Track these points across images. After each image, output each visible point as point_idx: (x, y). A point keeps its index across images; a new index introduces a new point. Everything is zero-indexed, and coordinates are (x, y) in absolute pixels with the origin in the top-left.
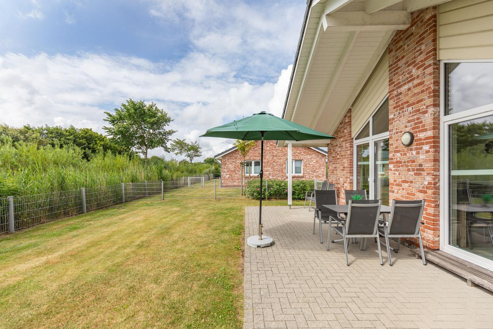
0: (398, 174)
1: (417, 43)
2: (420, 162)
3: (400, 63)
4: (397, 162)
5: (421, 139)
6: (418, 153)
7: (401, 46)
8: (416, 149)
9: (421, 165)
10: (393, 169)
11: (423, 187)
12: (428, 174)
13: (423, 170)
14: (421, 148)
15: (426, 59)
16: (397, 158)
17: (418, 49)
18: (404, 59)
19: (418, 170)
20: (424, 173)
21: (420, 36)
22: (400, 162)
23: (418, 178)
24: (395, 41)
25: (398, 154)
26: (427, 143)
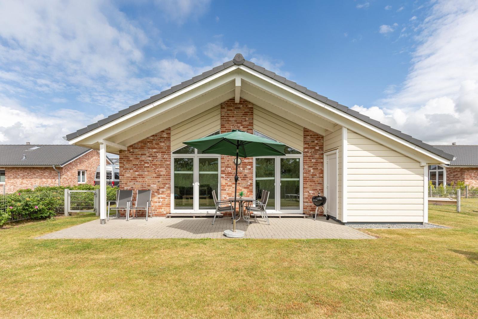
0: (229, 179)
1: (243, 114)
2: (245, 174)
3: (231, 119)
4: (228, 173)
5: (246, 163)
6: (244, 169)
7: (231, 110)
8: (243, 167)
9: (245, 175)
10: (225, 177)
11: (247, 186)
12: (250, 179)
13: (247, 177)
14: (246, 167)
15: (248, 125)
16: (228, 171)
17: (244, 118)
18: (234, 118)
19: (243, 177)
20: (248, 179)
21: (245, 112)
22: (232, 173)
23: (244, 182)
24: (226, 104)
25: (230, 169)
26: (249, 165)
